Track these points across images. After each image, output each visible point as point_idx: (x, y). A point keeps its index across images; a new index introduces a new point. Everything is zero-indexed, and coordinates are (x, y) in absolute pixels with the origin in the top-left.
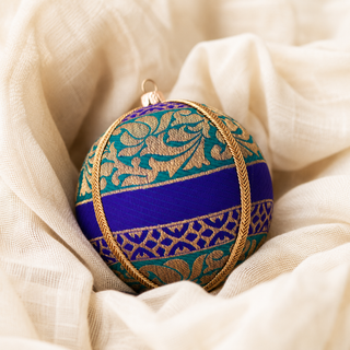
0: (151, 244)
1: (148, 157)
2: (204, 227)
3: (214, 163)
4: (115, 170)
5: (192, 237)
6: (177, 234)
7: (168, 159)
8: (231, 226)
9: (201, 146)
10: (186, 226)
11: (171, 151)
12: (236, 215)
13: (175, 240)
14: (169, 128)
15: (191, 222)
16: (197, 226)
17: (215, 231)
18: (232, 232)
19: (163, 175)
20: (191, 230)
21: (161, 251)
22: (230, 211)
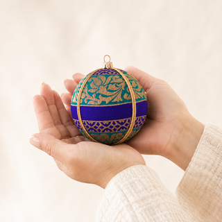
0: (96, 127)
1: (99, 94)
2: (117, 124)
3: (125, 100)
4: (86, 97)
5: (111, 127)
6: (106, 125)
7: (107, 96)
8: (127, 125)
9: (120, 93)
10: (110, 123)
11: (108, 94)
12: (129, 121)
13: (105, 127)
14: (110, 83)
15: (112, 122)
16: (114, 123)
17: (121, 126)
18: (127, 127)
19: (104, 102)
20: (111, 124)
21: (99, 130)
22: (127, 119)
